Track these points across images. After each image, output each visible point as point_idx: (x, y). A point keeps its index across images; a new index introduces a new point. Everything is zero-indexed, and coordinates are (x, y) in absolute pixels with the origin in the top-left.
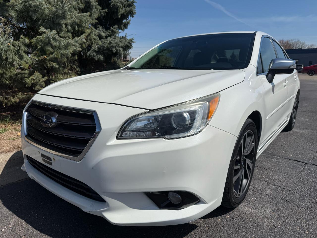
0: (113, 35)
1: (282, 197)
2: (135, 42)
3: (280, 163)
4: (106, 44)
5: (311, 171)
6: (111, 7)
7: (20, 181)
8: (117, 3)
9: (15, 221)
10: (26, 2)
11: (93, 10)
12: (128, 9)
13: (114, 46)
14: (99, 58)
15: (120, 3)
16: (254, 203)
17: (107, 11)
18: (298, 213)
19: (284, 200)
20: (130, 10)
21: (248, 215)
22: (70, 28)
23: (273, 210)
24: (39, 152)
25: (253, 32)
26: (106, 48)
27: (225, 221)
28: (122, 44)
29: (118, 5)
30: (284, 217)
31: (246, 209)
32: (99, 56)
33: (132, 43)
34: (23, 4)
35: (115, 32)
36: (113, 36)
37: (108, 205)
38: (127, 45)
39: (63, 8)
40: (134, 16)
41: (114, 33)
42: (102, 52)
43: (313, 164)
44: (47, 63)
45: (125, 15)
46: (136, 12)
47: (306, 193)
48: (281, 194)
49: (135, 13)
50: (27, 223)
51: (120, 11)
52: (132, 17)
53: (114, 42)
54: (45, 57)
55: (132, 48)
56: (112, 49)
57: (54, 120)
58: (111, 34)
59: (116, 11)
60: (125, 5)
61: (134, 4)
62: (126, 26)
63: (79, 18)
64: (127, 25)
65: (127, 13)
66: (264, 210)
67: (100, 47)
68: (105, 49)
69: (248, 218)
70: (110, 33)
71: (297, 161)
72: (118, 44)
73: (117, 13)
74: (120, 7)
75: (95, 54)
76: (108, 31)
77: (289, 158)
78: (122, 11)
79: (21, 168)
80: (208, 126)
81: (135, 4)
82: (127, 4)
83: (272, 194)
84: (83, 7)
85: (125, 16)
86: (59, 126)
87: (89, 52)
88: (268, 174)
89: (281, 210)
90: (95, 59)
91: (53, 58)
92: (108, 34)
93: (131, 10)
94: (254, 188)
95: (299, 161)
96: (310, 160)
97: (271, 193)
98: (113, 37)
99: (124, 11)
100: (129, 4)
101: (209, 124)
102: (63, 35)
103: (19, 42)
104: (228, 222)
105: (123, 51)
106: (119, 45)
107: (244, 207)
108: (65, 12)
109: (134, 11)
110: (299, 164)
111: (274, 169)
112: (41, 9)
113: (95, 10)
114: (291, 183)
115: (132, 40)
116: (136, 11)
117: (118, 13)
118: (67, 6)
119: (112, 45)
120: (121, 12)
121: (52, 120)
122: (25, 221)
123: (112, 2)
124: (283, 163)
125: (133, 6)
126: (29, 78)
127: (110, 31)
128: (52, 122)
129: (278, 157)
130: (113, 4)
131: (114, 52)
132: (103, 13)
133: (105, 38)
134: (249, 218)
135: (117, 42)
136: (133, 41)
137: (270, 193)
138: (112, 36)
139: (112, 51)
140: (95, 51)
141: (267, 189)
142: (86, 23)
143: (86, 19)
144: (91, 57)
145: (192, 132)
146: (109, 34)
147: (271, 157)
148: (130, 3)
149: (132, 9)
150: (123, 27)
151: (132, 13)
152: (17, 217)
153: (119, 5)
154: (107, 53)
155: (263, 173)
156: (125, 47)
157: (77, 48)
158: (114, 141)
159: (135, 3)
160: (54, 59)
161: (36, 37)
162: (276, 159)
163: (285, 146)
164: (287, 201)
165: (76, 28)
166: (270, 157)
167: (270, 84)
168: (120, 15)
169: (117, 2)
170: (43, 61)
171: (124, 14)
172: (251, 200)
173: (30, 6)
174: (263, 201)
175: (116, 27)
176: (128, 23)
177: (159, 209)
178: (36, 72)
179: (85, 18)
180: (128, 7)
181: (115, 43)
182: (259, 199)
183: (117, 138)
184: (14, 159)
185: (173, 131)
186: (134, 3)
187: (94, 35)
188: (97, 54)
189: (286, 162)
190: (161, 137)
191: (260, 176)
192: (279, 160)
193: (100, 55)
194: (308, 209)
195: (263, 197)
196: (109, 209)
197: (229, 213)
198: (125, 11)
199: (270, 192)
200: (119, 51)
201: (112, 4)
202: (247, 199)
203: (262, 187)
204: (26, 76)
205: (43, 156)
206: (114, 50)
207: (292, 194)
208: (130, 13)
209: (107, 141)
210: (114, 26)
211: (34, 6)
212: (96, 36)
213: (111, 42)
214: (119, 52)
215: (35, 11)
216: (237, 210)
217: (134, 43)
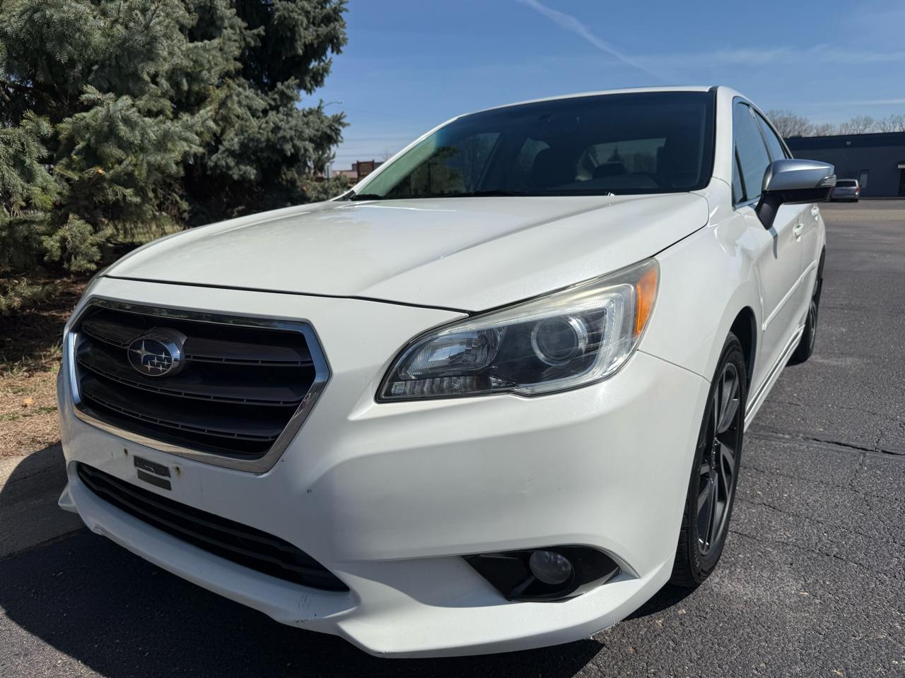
0: (285, 106)
1: (819, 546)
2: (349, 125)
3: (796, 451)
4: (265, 133)
5: (882, 469)
6: (276, 22)
7: (51, 543)
8: (292, 12)
9: (55, 666)
10: (36, 11)
11: (225, 31)
12: (323, 30)
13: (288, 136)
14: (245, 173)
15: (299, 11)
16: (746, 569)
17: (263, 33)
18: (873, 589)
19: (828, 555)
20: (330, 32)
21: (738, 603)
22: (165, 84)
23: (802, 586)
24: (126, 452)
25: (706, 89)
26: (264, 144)
27: (676, 623)
28: (311, 130)
29: (294, 18)
30: (837, 602)
31: (730, 585)
32: (242, 167)
33: (341, 128)
34: (25, 17)
35: (291, 99)
36: (285, 109)
37: (357, 600)
38: (326, 133)
39: (147, 27)
40: (341, 48)
41: (287, 99)
42: (253, 157)
43: (884, 452)
44: (105, 188)
45: (316, 46)
46: (347, 39)
47: (882, 532)
48: (815, 539)
49: (345, 40)
50: (93, 668)
51: (302, 35)
52: (337, 53)
53: (287, 126)
54: (101, 171)
55: (341, 142)
56: (281, 145)
57: (176, 354)
58: (279, 103)
59: (289, 34)
60: (314, 18)
61: (340, 14)
62: (318, 79)
63: (191, 56)
64: (322, 76)
65: (320, 40)
66: (778, 587)
67: (246, 141)
68: (261, 146)
69: (740, 613)
70: (274, 100)
71: (840, 444)
72: (300, 130)
73: (293, 40)
74: (300, 22)
75: (231, 162)
76: (269, 93)
77: (817, 438)
78: (307, 35)
79: (59, 504)
80: (637, 352)
81: (343, 15)
82: (321, 14)
83: (790, 540)
84: (194, 23)
85: (316, 51)
86: (190, 369)
87: (214, 157)
88: (768, 484)
89: (824, 582)
90: (231, 177)
91: (123, 173)
92: (270, 105)
93: (332, 32)
94: (738, 527)
95: (844, 445)
96: (875, 441)
97: (789, 538)
98: (284, 111)
99: (313, 35)
100: (325, 15)
101: (639, 348)
102: (145, 105)
103: (20, 131)
104: (687, 627)
105: (316, 149)
106: (302, 132)
107: (723, 581)
108: (154, 39)
109: (341, 36)
110: (847, 453)
111: (783, 468)
112: (79, 30)
113: (230, 31)
114: (837, 506)
115: (340, 118)
116: (346, 36)
117: (296, 41)
118: (159, 23)
119: (281, 134)
120: (305, 37)
121: (168, 353)
122: (85, 663)
123: (277, 10)
124: (803, 451)
125: (337, 20)
126: (54, 237)
127: (276, 96)
128: (169, 360)
129: (787, 436)
130: (280, 17)
131: (289, 154)
132: (252, 38)
133: (261, 114)
134: (742, 611)
135: (295, 127)
136: (342, 121)
137: (785, 539)
138: (281, 109)
139: (282, 151)
140: (231, 153)
141: (774, 527)
142: (213, 71)
143: (211, 58)
144: (221, 170)
145: (596, 372)
146: (273, 103)
147: (767, 436)
148: (329, 14)
149: (335, 27)
150: (310, 82)
151: (335, 41)
152: (58, 654)
153: (298, 19)
154: (268, 157)
155: (754, 483)
156: (321, 138)
157: (191, 147)
158: (370, 409)
159: (344, 12)
160: (125, 177)
161: (70, 116)
162: (784, 443)
163: (799, 403)
164: (834, 556)
165: (182, 84)
166: (766, 438)
167: (768, 231)
168: (302, 47)
169: (291, 9)
170: (94, 185)
171: (312, 44)
172: (736, 559)
173: (48, 23)
174: (772, 561)
175: (294, 82)
176: (326, 70)
177: (507, 601)
178: (71, 216)
179: (209, 55)
180: (322, 25)
181: (291, 129)
182: (759, 555)
183: (379, 399)
184: (26, 478)
185: (544, 373)
186: (341, 11)
187: (236, 106)
188: (237, 164)
189: (812, 449)
190: (508, 392)
191: (748, 492)
192: (790, 443)
193: (246, 166)
194: (897, 575)
195: (769, 549)
196: (361, 611)
197: (684, 600)
198: (315, 36)
199: (784, 535)
200: (302, 151)
201: (276, 17)
202: (726, 557)
203: (759, 522)
204: (42, 228)
205: (139, 462)
206: (288, 149)
207: (843, 536)
208: (331, 41)
209: (350, 410)
210: (287, 80)
211: (61, 21)
212: (242, 109)
213: (280, 124)
214: (302, 155)
215: (62, 39)
216: (705, 590)
217: (347, 128)
